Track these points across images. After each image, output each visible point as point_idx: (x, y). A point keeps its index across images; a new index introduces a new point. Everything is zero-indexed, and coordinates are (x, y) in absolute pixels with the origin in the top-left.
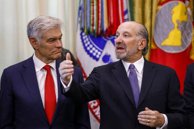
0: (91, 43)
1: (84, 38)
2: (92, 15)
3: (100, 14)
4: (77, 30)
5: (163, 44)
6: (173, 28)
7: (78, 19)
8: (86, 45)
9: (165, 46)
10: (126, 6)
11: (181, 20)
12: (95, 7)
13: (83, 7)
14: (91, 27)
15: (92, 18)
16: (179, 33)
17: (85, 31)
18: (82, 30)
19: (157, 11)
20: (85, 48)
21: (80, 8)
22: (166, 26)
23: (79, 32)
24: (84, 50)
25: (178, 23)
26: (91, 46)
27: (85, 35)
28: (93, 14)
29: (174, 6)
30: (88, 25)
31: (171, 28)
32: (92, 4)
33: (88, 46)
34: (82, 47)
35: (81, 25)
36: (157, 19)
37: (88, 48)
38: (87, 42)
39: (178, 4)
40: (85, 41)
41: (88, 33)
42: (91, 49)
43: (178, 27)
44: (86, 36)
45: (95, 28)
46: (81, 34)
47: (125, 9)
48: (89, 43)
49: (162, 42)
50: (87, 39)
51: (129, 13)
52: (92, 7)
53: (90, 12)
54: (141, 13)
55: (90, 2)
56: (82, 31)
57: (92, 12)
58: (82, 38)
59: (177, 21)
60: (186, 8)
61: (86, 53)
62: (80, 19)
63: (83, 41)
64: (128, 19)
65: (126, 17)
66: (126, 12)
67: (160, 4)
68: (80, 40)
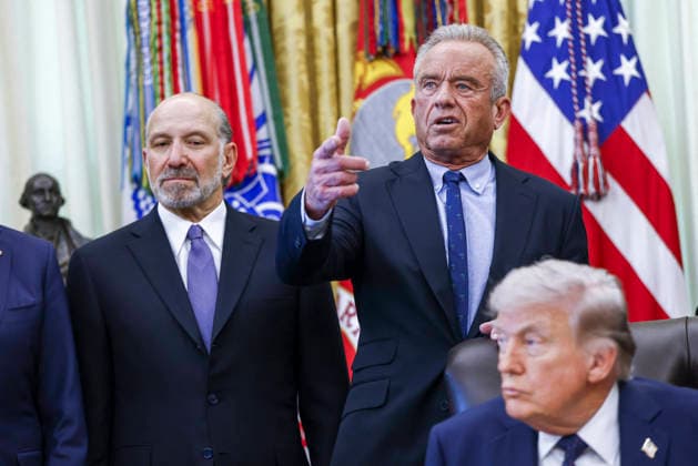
4: (122, 187)
7: (124, 153)
10: (260, 100)
13: (134, 115)
18: (137, 181)
19: (353, 114)
21: (128, 121)
23: (129, 189)
25: (415, 144)
27: (145, 198)
29: (400, 95)
35: (132, 169)
44: (150, 200)
46: (135, 198)
47: (257, 113)
51: (271, 123)
54: (307, 125)
56: (135, 186)
58: (137, 206)
59: (412, 138)
62: (128, 153)
64: (268, 140)
65: (262, 134)
66: (262, 119)
67: (361, 93)
68: (133, 214)
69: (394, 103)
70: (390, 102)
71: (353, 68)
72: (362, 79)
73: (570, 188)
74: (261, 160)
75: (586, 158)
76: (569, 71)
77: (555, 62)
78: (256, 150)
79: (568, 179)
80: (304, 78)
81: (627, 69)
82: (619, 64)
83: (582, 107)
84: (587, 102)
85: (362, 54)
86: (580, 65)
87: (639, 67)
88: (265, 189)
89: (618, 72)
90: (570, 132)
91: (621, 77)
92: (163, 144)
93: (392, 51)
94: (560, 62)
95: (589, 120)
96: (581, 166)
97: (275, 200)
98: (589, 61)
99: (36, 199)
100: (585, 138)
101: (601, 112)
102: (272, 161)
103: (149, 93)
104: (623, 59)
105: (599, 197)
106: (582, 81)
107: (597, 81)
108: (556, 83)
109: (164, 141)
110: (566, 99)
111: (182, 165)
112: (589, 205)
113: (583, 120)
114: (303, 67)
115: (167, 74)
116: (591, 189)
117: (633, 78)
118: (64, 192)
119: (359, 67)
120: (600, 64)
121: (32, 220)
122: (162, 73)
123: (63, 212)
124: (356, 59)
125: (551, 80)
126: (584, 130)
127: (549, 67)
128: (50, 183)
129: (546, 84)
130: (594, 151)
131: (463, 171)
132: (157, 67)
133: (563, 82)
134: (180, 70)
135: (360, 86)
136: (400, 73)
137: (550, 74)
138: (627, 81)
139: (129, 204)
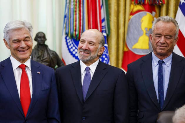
0: (74, 46)
1: (68, 41)
2: (75, 23)
3: (82, 21)
4: (62, 35)
5: (134, 47)
6: (142, 34)
7: (63, 25)
8: (70, 47)
9: (136, 49)
10: (103, 15)
11: (149, 28)
12: (77, 15)
13: (67, 15)
14: (74, 32)
15: (75, 25)
16: (147, 38)
17: (69, 35)
18: (67, 34)
19: (129, 20)
20: (69, 50)
21: (65, 17)
22: (136, 32)
23: (64, 36)
24: (68, 51)
28: (76, 21)
30: (72, 30)
31: (140, 34)
32: (75, 13)
33: (72, 48)
34: (67, 49)
35: (66, 30)
36: (129, 26)
37: (72, 50)
38: (70, 45)
39: (146, 14)
40: (69, 44)
41: (72, 37)
42: (74, 50)
43: (146, 34)
44: (70, 40)
45: (77, 33)
46: (66, 38)
47: (102, 18)
48: (72, 45)
49: (133, 45)
50: (71, 42)
51: (106, 21)
52: (75, 16)
53: (73, 19)
54: (116, 21)
57: (75, 20)
58: (66, 41)
59: (146, 28)
60: (153, 18)
61: (69, 54)
62: (65, 25)
63: (67, 44)
64: (105, 26)
65: (103, 24)
66: (104, 20)
67: (132, 14)
68: (65, 43)
69: (141, 18)
70: (140, 17)
71: (130, 6)
72: (132, 10)
74: (103, 31)
78: (101, 29)
80: (116, 7)
85: (133, 2)
93: (142, 3)
97: (106, 44)
99: (39, 39)
102: (105, 32)
103: (72, 10)
109: (83, 41)
111: (86, 50)
114: (116, 4)
115: (78, 5)
119: (132, 6)
121: (38, 45)
122: (76, 5)
124: (131, 4)
131: (163, 60)
132: (75, 3)
134: (81, 5)
136: (144, 9)
139: (64, 40)
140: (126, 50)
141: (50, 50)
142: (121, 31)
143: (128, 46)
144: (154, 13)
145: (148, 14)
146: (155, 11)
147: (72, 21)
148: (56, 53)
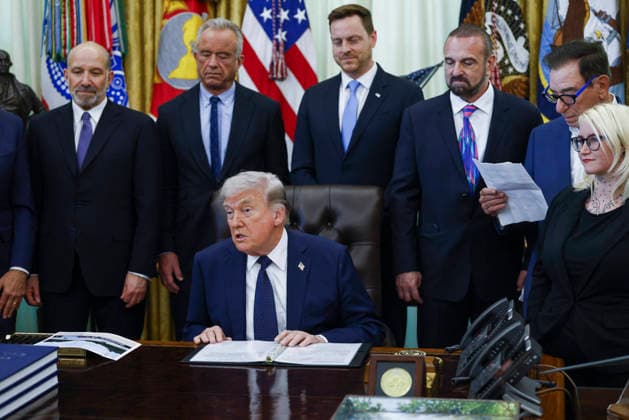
1: (52, 66)
2: (63, 32)
3: (75, 30)
5: (171, 76)
6: (186, 53)
7: (42, 38)
8: (56, 77)
9: (175, 79)
10: (115, 18)
12: (67, 19)
13: (49, 19)
14: (62, 50)
15: (63, 37)
16: (192, 60)
17: (54, 56)
18: (49, 54)
19: (162, 26)
20: (54, 82)
21: (45, 22)
22: (175, 50)
23: (44, 58)
24: (52, 85)
25: (193, 46)
26: (63, 79)
27: (53, 63)
28: (65, 30)
29: (187, 20)
30: (58, 47)
31: (182, 52)
32: (63, 15)
33: (59, 78)
34: (50, 80)
35: (47, 47)
37: (59, 83)
38: (56, 73)
39: (191, 17)
40: (53, 72)
41: (58, 59)
42: (63, 83)
43: (192, 51)
44: (55, 64)
46: (48, 61)
47: (113, 23)
49: (169, 73)
50: (57, 69)
51: (120, 29)
52: (63, 20)
53: (60, 27)
54: (137, 29)
55: (60, 13)
56: (48, 56)
57: (63, 28)
58: (49, 67)
59: (192, 43)
61: (55, 90)
62: (45, 38)
63: (50, 71)
64: (118, 38)
65: (115, 35)
66: (115, 27)
67: (166, 16)
68: (47, 70)
69: (184, 23)
70: (182, 23)
71: (162, 2)
72: (167, 8)
73: (268, 74)
74: (114, 48)
75: (278, 59)
76: (272, 14)
77: (265, 9)
78: (111, 43)
79: (268, 68)
80: (137, 5)
81: (300, 16)
82: (296, 13)
83: (277, 33)
84: (280, 31)
86: (278, 12)
87: (306, 15)
88: (116, 64)
89: (296, 16)
90: (270, 45)
91: (297, 20)
92: (78, 73)
94: (268, 9)
95: (280, 40)
96: (275, 64)
97: (120, 70)
98: (282, 10)
100: (278, 49)
101: (286, 36)
102: (120, 50)
103: (57, 9)
104: (299, 11)
105: (282, 79)
106: (278, 20)
107: (285, 20)
108: (265, 19)
109: (79, 71)
110: (269, 28)
111: (89, 86)
112: (278, 83)
113: (277, 40)
115: (67, 1)
116: (279, 76)
117: (303, 21)
118: (12, 60)
119: (166, 3)
120: (287, 12)
122: (65, 1)
123: (11, 70)
125: (262, 18)
126: (277, 45)
127: (262, 11)
128: (5, 56)
129: (260, 19)
130: (282, 56)
131: (219, 96)
133: (268, 19)
134: (74, 1)
135: (166, 12)
136: (187, 8)
137: (262, 15)
138: (300, 21)
139: (44, 65)
140: (157, 81)
141: (19, 84)
142: (148, 47)
143: (161, 74)
144: (205, 15)
145: (195, 17)
146: (207, 11)
147: (58, 30)
148: (30, 89)
